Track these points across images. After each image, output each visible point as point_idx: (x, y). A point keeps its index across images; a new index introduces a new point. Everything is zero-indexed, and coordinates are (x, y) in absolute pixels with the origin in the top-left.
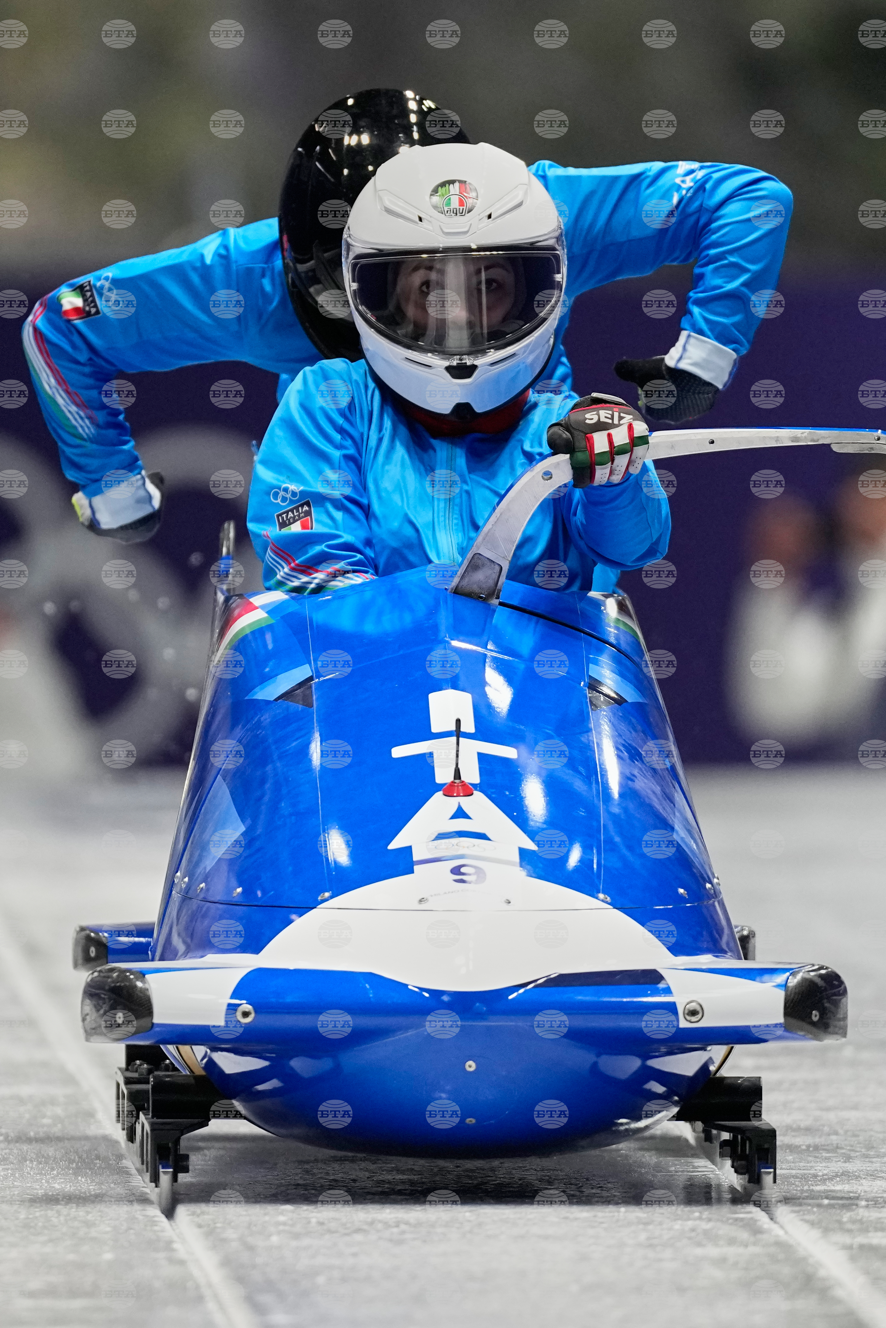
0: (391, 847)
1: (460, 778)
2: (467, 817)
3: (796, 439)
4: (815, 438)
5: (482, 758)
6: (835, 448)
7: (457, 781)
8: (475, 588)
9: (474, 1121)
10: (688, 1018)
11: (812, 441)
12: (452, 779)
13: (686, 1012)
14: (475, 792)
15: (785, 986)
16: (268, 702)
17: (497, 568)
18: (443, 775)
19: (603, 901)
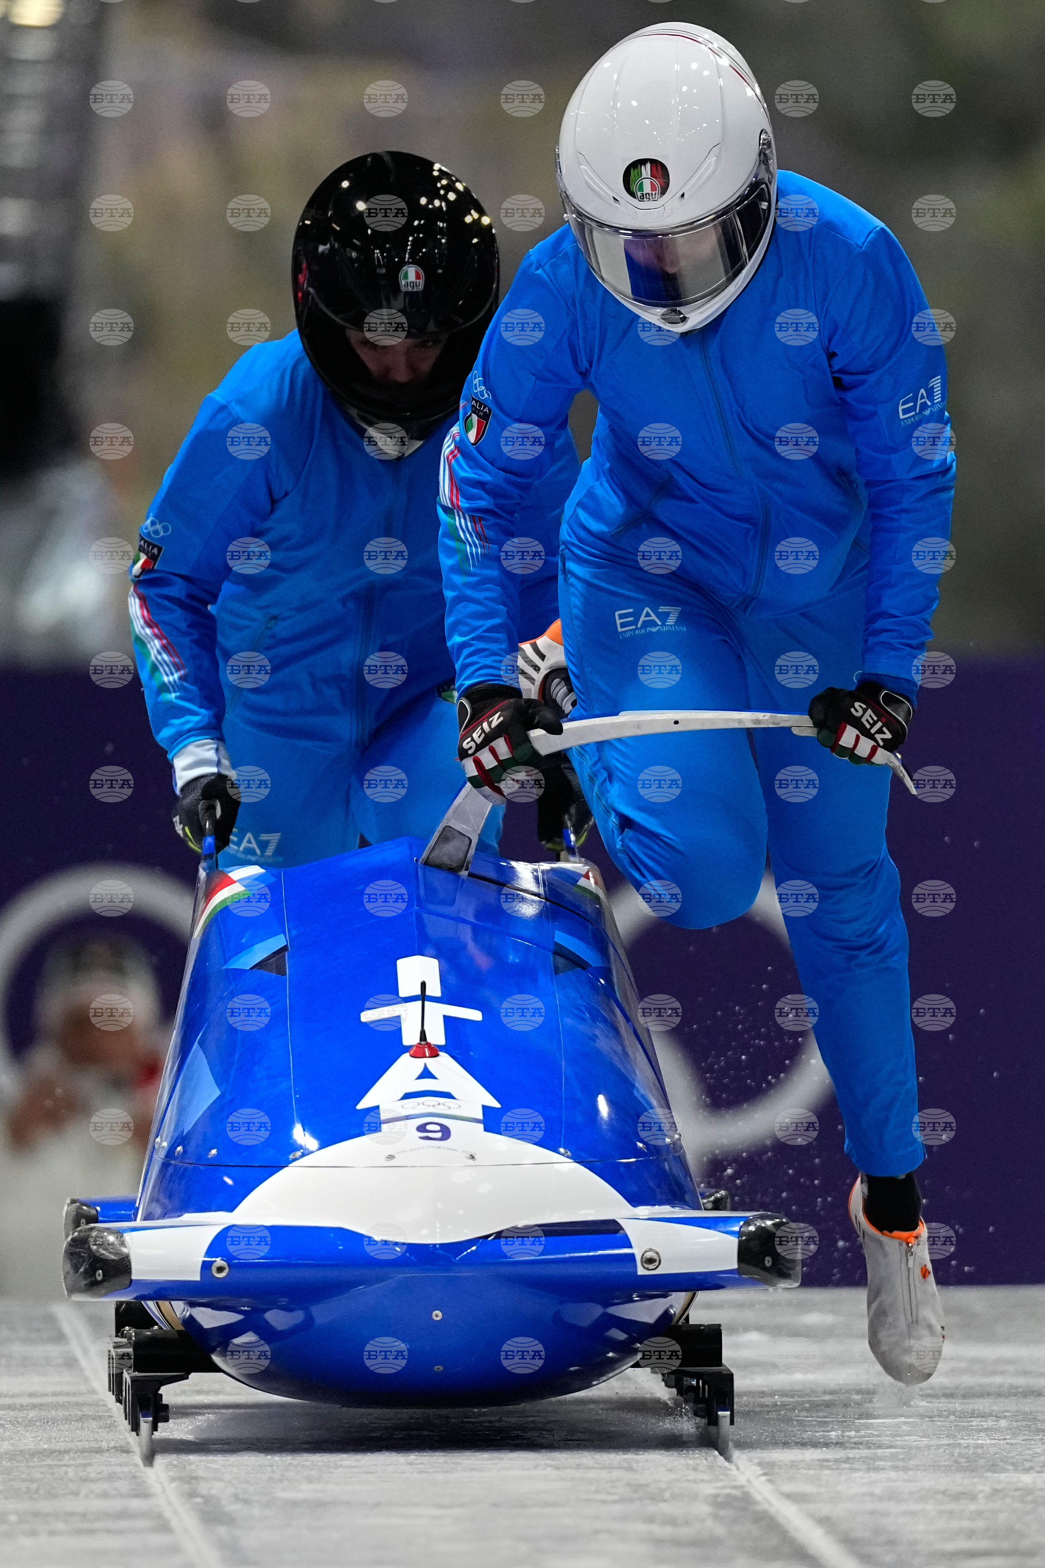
0: (359, 1107)
1: (425, 1039)
2: (433, 1077)
3: (758, 721)
4: (777, 721)
5: (447, 1020)
6: (795, 731)
7: (423, 1043)
8: (446, 860)
9: (441, 1368)
10: (646, 1266)
11: (773, 723)
12: (418, 1041)
13: (644, 1259)
14: (440, 1053)
15: (739, 1234)
16: (243, 971)
17: (467, 842)
18: (410, 1037)
19: (563, 1155)
